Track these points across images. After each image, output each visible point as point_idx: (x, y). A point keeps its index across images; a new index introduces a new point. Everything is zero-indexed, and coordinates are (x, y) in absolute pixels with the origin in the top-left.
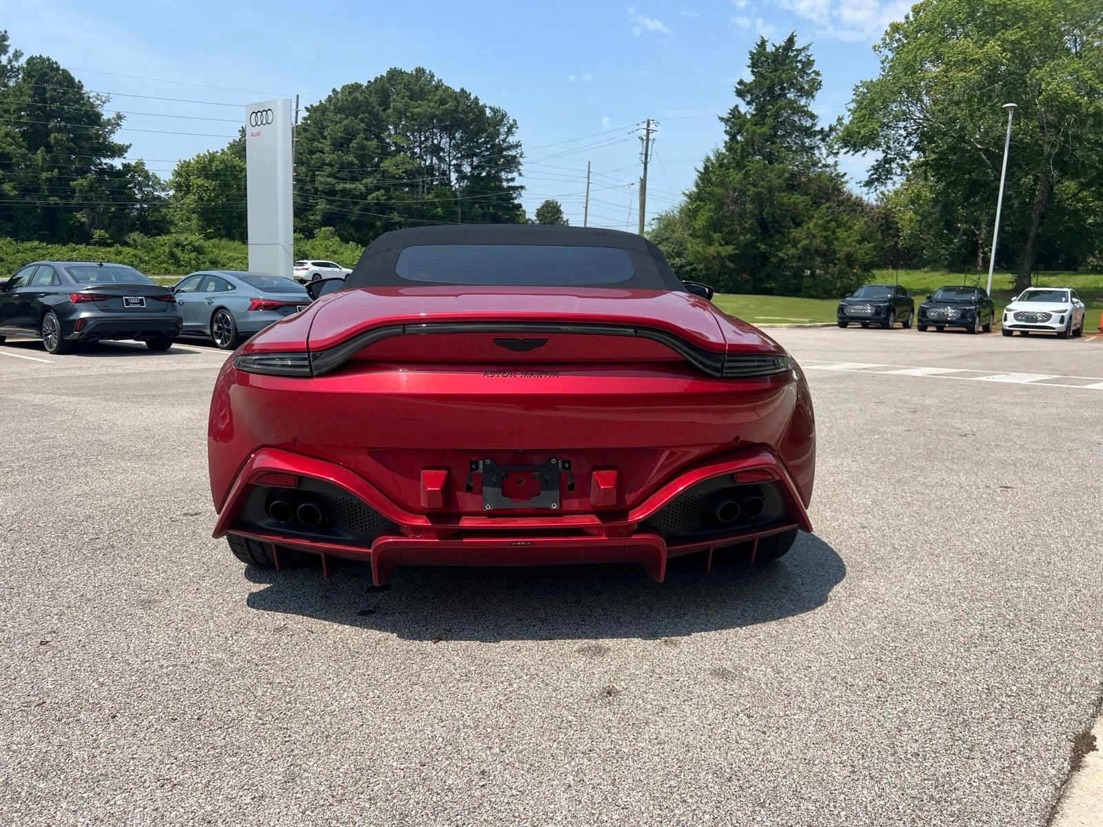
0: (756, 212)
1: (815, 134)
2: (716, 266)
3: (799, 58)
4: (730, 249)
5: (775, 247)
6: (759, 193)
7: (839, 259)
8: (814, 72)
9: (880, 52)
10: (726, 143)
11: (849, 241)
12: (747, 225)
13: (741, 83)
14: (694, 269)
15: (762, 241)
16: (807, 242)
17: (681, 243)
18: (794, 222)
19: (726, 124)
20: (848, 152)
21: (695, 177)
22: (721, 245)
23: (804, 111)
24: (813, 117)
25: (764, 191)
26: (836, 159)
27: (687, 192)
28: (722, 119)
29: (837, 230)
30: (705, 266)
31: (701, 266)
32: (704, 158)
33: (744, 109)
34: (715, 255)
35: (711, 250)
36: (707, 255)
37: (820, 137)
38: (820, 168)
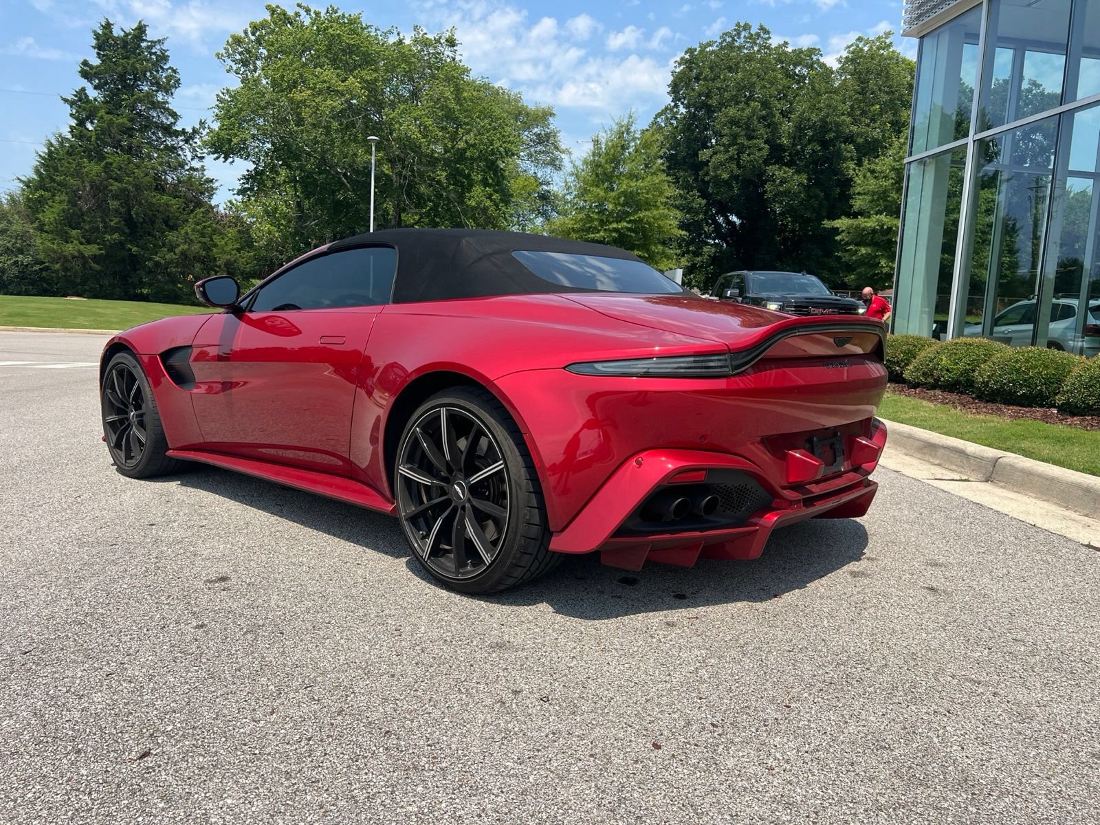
0: (123, 210)
1: (177, 134)
2: (77, 266)
3: (153, 51)
4: (91, 250)
5: (148, 250)
6: (125, 189)
7: (219, 267)
8: (170, 68)
9: (224, 61)
10: (71, 127)
11: (228, 249)
12: (112, 223)
13: (85, 63)
14: (47, 269)
15: (131, 242)
16: (186, 247)
17: (23, 236)
18: (167, 225)
19: (71, 107)
20: (217, 158)
21: (34, 161)
22: (81, 243)
23: (164, 108)
24: (175, 115)
25: (130, 188)
26: (202, 164)
27: (23, 179)
28: (66, 100)
29: (214, 237)
30: (62, 265)
31: (57, 266)
32: (45, 142)
33: (92, 93)
34: (76, 254)
35: (70, 249)
36: (66, 254)
37: (182, 138)
38: (187, 170)
